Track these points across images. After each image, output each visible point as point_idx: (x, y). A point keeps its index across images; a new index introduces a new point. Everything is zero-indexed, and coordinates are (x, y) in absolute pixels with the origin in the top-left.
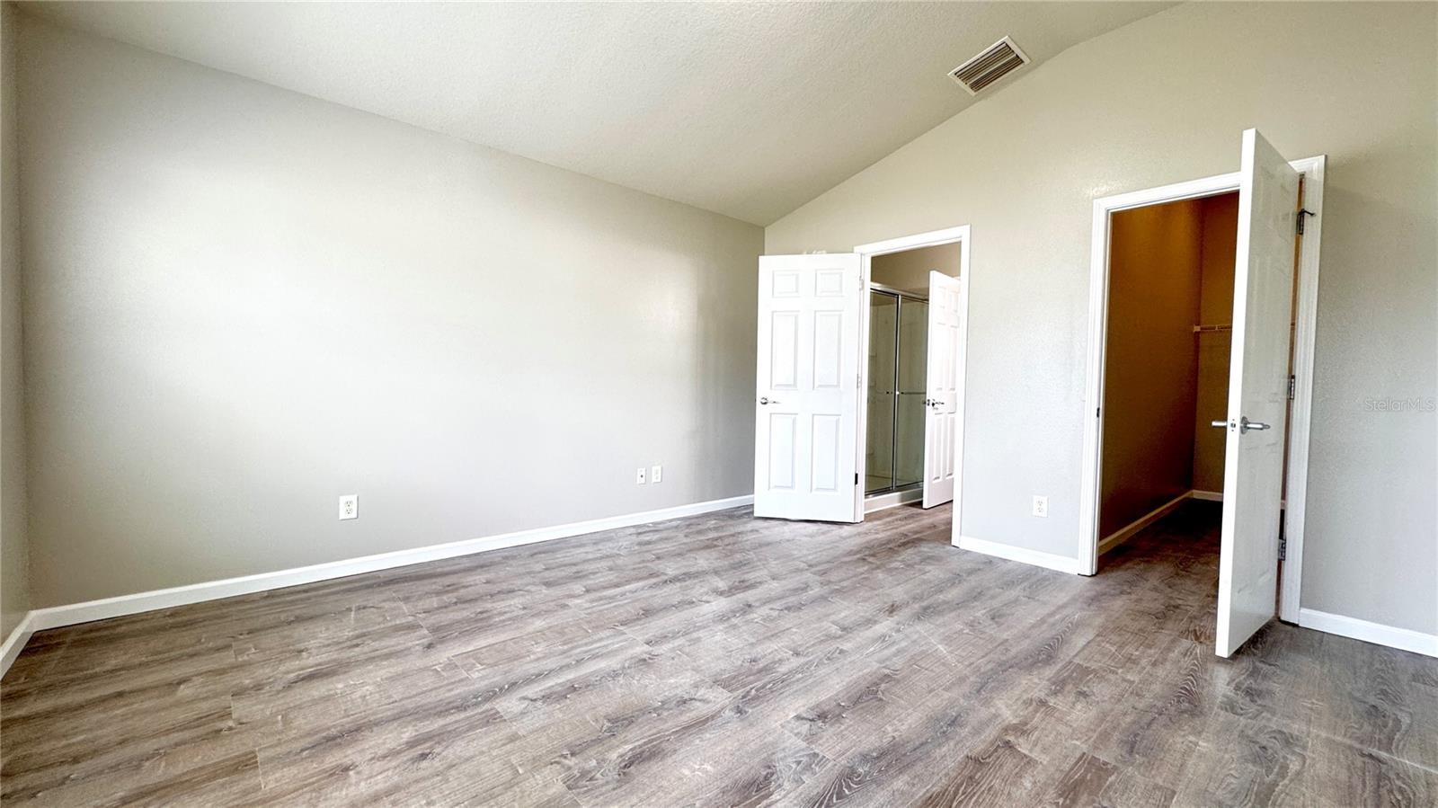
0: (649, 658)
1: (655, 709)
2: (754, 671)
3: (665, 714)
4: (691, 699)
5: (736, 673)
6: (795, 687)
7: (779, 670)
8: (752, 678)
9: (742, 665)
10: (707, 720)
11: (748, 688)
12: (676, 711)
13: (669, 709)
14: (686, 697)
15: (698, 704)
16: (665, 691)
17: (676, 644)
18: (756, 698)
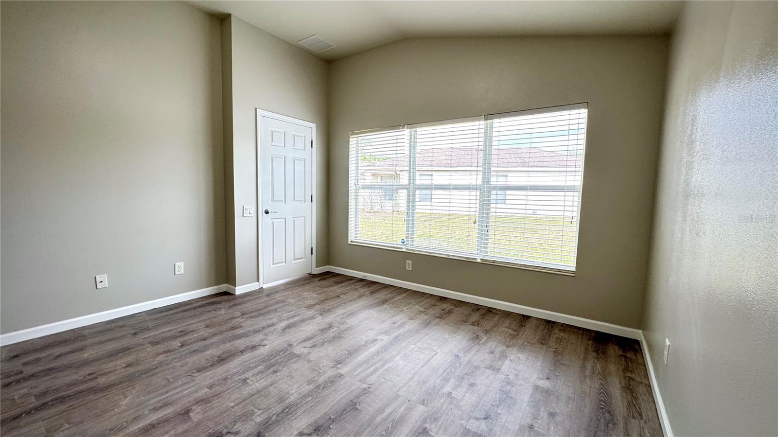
0: (336, 365)
1: (326, 342)
2: (277, 365)
3: (321, 341)
4: (311, 347)
5: (288, 362)
6: (259, 358)
7: (263, 367)
8: (280, 361)
9: (283, 367)
10: (304, 341)
11: (284, 355)
12: (317, 342)
13: (321, 342)
14: (314, 348)
15: (308, 346)
16: (324, 349)
17: (323, 377)
18: (281, 351)
